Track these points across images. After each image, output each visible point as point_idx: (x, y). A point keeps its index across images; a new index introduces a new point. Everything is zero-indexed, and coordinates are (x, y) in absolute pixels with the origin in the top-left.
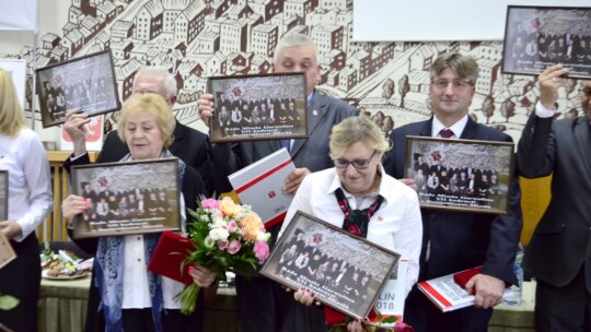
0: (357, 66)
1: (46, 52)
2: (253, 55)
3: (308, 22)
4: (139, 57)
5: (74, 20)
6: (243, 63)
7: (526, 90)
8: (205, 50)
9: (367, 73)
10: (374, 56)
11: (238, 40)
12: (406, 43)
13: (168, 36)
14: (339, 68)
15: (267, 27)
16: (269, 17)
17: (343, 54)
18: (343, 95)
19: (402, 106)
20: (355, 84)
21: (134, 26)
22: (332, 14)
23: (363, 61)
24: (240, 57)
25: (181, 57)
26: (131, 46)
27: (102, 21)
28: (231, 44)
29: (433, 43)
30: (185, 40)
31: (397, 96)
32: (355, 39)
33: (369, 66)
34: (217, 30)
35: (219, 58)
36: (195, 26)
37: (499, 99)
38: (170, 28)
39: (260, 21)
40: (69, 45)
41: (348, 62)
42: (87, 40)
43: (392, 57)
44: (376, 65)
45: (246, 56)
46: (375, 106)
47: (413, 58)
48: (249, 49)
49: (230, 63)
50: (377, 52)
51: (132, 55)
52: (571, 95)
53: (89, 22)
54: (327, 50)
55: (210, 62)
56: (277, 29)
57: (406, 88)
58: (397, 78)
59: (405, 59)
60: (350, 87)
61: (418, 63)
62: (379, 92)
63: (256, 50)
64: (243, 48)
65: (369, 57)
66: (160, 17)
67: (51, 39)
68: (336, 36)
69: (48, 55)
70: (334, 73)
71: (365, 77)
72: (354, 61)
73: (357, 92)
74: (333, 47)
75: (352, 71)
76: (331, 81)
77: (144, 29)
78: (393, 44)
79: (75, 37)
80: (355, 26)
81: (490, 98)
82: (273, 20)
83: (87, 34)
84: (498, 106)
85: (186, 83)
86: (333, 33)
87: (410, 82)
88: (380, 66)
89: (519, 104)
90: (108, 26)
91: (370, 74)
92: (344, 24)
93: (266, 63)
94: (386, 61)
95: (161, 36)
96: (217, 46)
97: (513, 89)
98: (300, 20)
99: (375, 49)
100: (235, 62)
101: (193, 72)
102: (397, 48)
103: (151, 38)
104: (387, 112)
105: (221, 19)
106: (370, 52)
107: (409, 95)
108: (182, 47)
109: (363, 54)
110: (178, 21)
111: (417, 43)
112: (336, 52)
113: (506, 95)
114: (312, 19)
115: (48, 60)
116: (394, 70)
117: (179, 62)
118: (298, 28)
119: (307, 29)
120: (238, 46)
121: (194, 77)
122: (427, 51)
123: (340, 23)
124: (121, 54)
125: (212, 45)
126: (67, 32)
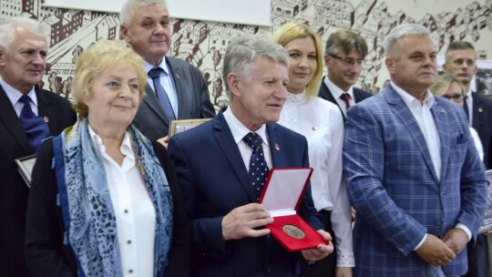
0: (48, 31)
9: (58, 38)
10: (65, 23)
12: (93, 13)
23: (54, 26)
29: (116, 15)
32: (44, 5)
33: (60, 32)
43: (81, 25)
44: (67, 32)
46: (65, 71)
47: (100, 27)
50: (67, 19)
54: (18, 12)
58: (85, 45)
59: (92, 27)
61: (104, 32)
62: (69, 57)
65: (60, 23)
71: (56, 42)
74: (24, 10)
78: (82, 12)
88: (70, 32)
91: (60, 40)
94: (76, 28)
99: (66, 15)
102: (86, 16)
106: (61, 18)
109: (54, 20)
111: (103, 13)
112: (27, 15)
116: (83, 37)
122: (112, 22)
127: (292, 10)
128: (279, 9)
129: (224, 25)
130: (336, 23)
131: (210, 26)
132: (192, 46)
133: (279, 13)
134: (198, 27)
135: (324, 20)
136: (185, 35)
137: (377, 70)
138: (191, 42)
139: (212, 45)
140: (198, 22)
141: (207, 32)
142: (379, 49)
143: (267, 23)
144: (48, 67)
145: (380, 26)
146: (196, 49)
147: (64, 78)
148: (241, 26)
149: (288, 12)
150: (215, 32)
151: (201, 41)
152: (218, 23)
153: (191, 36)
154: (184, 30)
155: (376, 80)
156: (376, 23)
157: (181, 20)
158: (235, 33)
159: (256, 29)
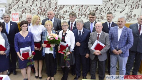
0: (59, 9)
1: (8, 6)
3: (51, 2)
4: (24, 7)
5: (13, 1)
6: (41, 8)
7: (84, 12)
10: (61, 7)
11: (40, 4)
12: (66, 5)
13: (29, 4)
14: (56, 9)
15: (44, 2)
16: (45, 1)
17: (57, 7)
18: (57, 13)
19: (66, 15)
20: (59, 11)
21: (23, 2)
24: (40, 7)
25: (31, 7)
26: (22, 6)
28: (39, 5)
29: (70, 5)
30: (31, 4)
31: (65, 13)
32: (58, 4)
33: (61, 9)
34: (36, 3)
35: (37, 7)
36: (33, 2)
37: (80, 14)
38: (29, 2)
39: (43, 1)
40: (12, 5)
41: (57, 8)
42: (15, 4)
43: (64, 7)
45: (41, 7)
46: (62, 15)
47: (68, 7)
48: (42, 6)
49: (39, 8)
53: (16, 1)
54: (54, 6)
56: (46, 3)
57: (66, 12)
59: (66, 8)
60: (58, 12)
61: (68, 8)
62: (62, 12)
63: (43, 6)
64: (41, 6)
66: (27, 1)
67: (9, 4)
68: (56, 4)
69: (9, 7)
70: (55, 10)
72: (58, 8)
73: (59, 13)
75: (58, 9)
76: (55, 11)
77: (25, 3)
78: (64, 5)
79: (13, 4)
80: (58, 2)
81: (79, 13)
83: (15, 3)
84: (80, 15)
85: (32, 11)
86: (55, 3)
87: (67, 11)
88: (62, 8)
89: (83, 14)
90: (19, 2)
93: (45, 8)
95: (28, 4)
97: (82, 12)
100: (40, 8)
101: (33, 9)
103: (26, 4)
104: (64, 16)
105: (37, 1)
107: (67, 13)
108: (31, 6)
109: (60, 7)
110: (30, 1)
112: (56, 6)
113: (81, 13)
115: (9, 8)
116: (65, 9)
117: (31, 8)
118: (49, 3)
119: (51, 3)
120: (40, 5)
121: (33, 10)
122: (69, 6)
123: (56, 2)
124: (21, 7)
125: (36, 5)
126: (12, 3)
127: (108, 1)
128: (105, 1)
129: (92, 5)
130: (120, 3)
133: (105, 2)
134: (86, 6)
135: (117, 2)
136: (84, 8)
137: (132, 12)
138: (85, 9)
139: (89, 9)
140: (86, 5)
141: (88, 7)
142: (132, 8)
143: (102, 4)
144: (59, 14)
145: (133, 3)
146: (86, 10)
147: (62, 16)
148: (96, 5)
149: (107, 2)
150: (90, 7)
151: (87, 8)
152: (91, 5)
153: (85, 8)
154: (83, 7)
155: (131, 14)
156: (132, 2)
157: (83, 5)
158: (94, 6)
159: (99, 5)
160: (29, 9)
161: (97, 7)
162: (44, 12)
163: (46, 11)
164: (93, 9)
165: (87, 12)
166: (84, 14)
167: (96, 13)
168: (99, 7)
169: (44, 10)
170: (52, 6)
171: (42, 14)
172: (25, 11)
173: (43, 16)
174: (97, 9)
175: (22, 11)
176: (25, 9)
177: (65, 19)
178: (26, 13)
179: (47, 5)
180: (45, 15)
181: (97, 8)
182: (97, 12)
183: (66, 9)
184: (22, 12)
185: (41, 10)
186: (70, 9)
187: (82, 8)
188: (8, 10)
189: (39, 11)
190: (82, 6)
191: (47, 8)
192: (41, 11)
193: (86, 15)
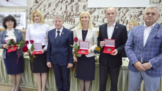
1: (29, 11)
2: (68, 11)
3: (79, 4)
4: (47, 11)
5: (34, 4)
6: (66, 12)
7: (122, 18)
8: (59, 10)
10: (92, 11)
11: (65, 8)
12: (98, 8)
13: (52, 7)
15: (71, 5)
16: (71, 3)
19: (97, 21)
21: (45, 5)
22: (83, 2)
23: (89, 12)
24: (66, 11)
25: (54, 11)
26: (45, 9)
27: (39, 4)
29: (104, 8)
30: (55, 8)
31: (96, 19)
32: (88, 7)
33: (91, 13)
34: (61, 6)
35: (61, 11)
36: (57, 5)
39: (69, 4)
40: (33, 9)
42: (37, 8)
45: (67, 11)
48: (67, 9)
49: (64, 12)
50: (92, 10)
51: (45, 11)
52: (131, 19)
53: (37, 5)
54: (82, 10)
55: (60, 12)
56: (73, 5)
57: (98, 17)
58: (96, 15)
61: (100, 12)
62: (93, 18)
63: (69, 10)
64: (66, 9)
65: (91, 11)
66: (50, 3)
67: (30, 8)
69: (30, 11)
74: (84, 9)
77: (47, 6)
78: (96, 8)
79: (35, 8)
80: (88, 5)
82: (72, 4)
83: (37, 7)
86: (84, 6)
88: (93, 13)
89: (120, 21)
90: (41, 5)
92: (86, 4)
93: (71, 12)
94: (94, 12)
95: (51, 7)
96: (61, 9)
97: (119, 17)
98: (77, 4)
99: (92, 9)
100: (65, 12)
102: (96, 9)
103: (49, 7)
104: (94, 22)
105: (62, 4)
106: (91, 10)
107: (98, 19)
108: (54, 9)
109: (90, 10)
110: (54, 4)
111: (100, 8)
113: (118, 19)
114: (79, 3)
116: (96, 14)
118: (77, 5)
119: (78, 5)
120: (65, 9)
122: (102, 10)
123: (85, 4)
124: (43, 11)
125: (60, 9)
126: (33, 7)
127: (158, 2)
128: (153, 2)
129: (134, 8)
131: (129, 9)
132: (124, 14)
133: (153, 3)
134: (125, 9)
136: (121, 11)
138: (123, 13)
139: (129, 13)
140: (125, 8)
141: (128, 10)
146: (125, 15)
148: (139, 8)
150: (130, 10)
151: (126, 13)
152: (132, 8)
153: (123, 12)
154: (121, 10)
157: (121, 8)
158: (137, 10)
159: (144, 8)
160: (52, 14)
161: (140, 10)
162: (70, 17)
163: (72, 15)
164: (135, 14)
165: (126, 18)
166: (122, 20)
167: (139, 19)
168: (143, 10)
169: (70, 14)
170: (79, 9)
171: (67, 20)
172: (48, 15)
173: (68, 22)
174: (141, 14)
175: (44, 16)
176: (48, 14)
177: (95, 26)
178: (48, 19)
179: (74, 9)
180: (71, 21)
181: (140, 12)
182: (140, 17)
183: (98, 14)
184: (44, 18)
185: (66, 15)
186: (103, 14)
187: (119, 12)
188: (29, 15)
189: (63, 16)
190: (119, 10)
191: (74, 12)
192: (66, 17)
193: (124, 21)
